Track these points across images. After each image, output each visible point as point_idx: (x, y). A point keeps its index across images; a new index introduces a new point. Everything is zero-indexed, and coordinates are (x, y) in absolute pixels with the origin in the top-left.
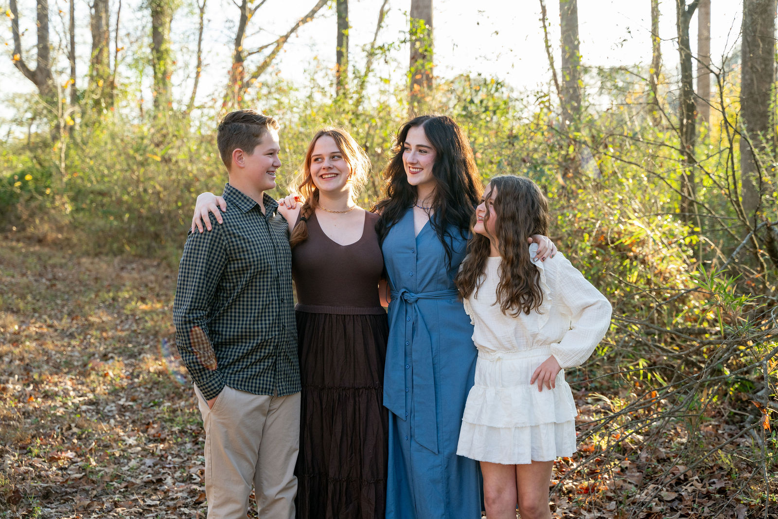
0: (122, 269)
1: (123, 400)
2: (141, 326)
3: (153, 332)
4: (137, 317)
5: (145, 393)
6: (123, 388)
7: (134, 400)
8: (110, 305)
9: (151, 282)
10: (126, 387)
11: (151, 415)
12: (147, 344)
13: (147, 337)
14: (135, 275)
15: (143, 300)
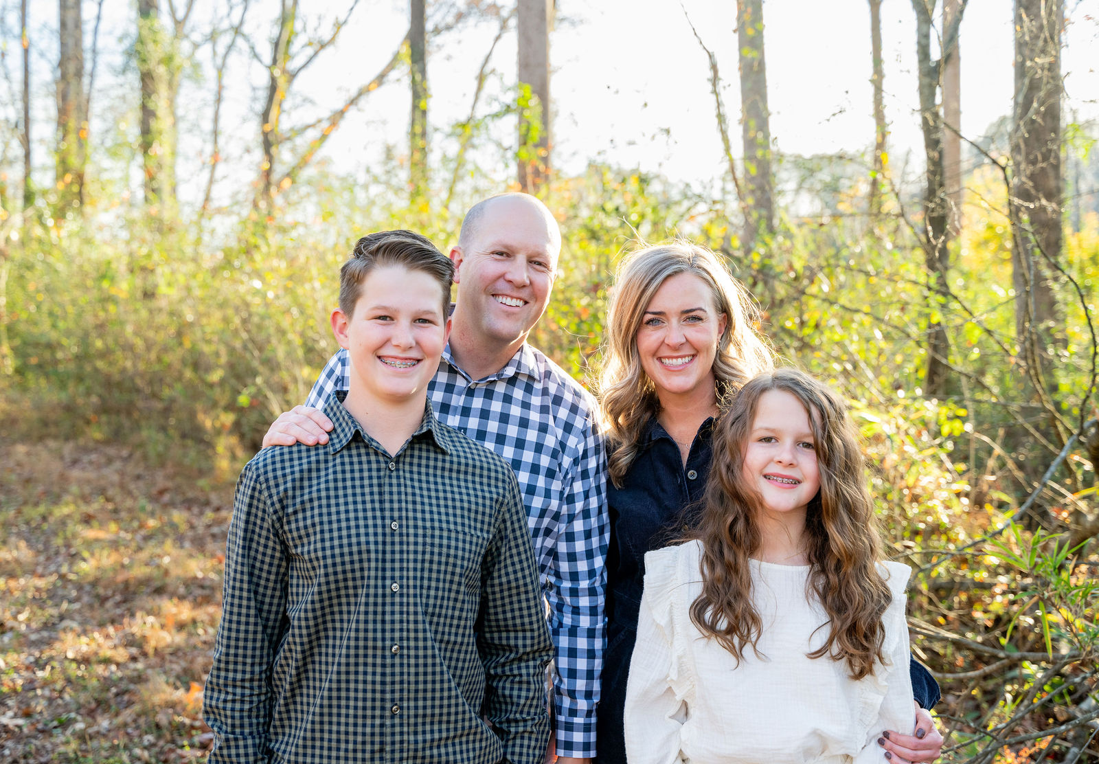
0: (75, 462)
1: (10, 713)
2: (75, 568)
3: (91, 579)
4: (73, 551)
5: (51, 700)
6: (15, 691)
7: (27, 715)
8: (38, 527)
9: (113, 485)
10: (19, 689)
11: (49, 746)
12: (77, 599)
13: (80, 588)
14: (91, 474)
15: (87, 520)
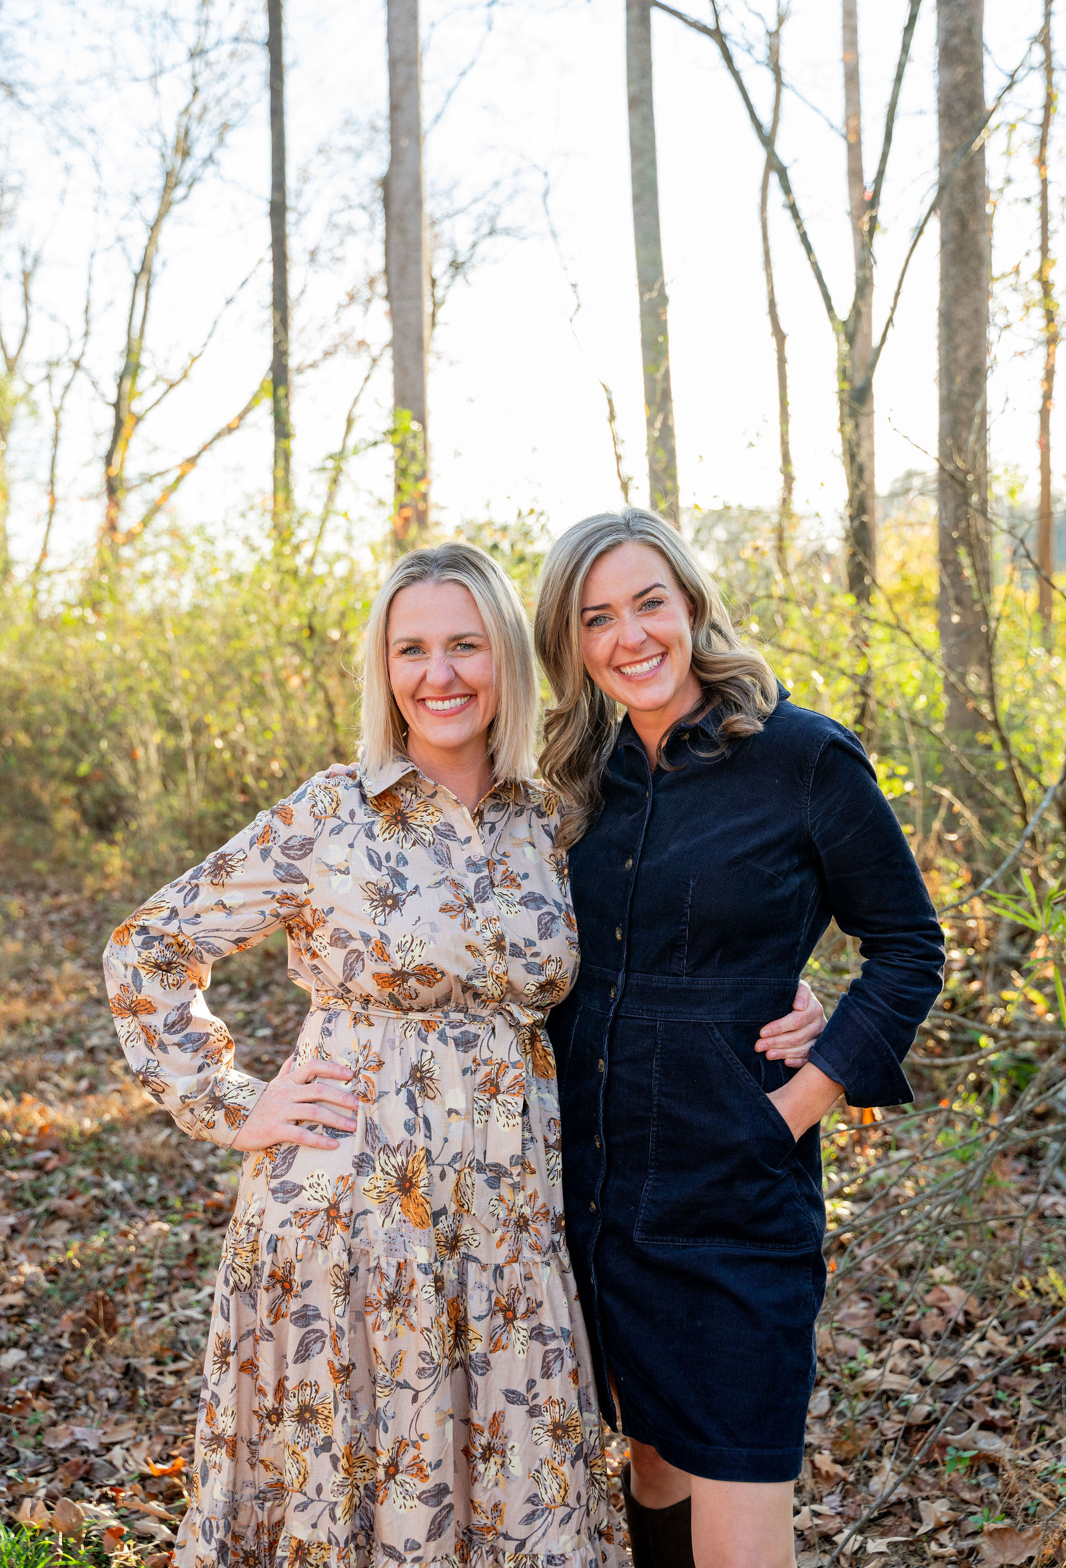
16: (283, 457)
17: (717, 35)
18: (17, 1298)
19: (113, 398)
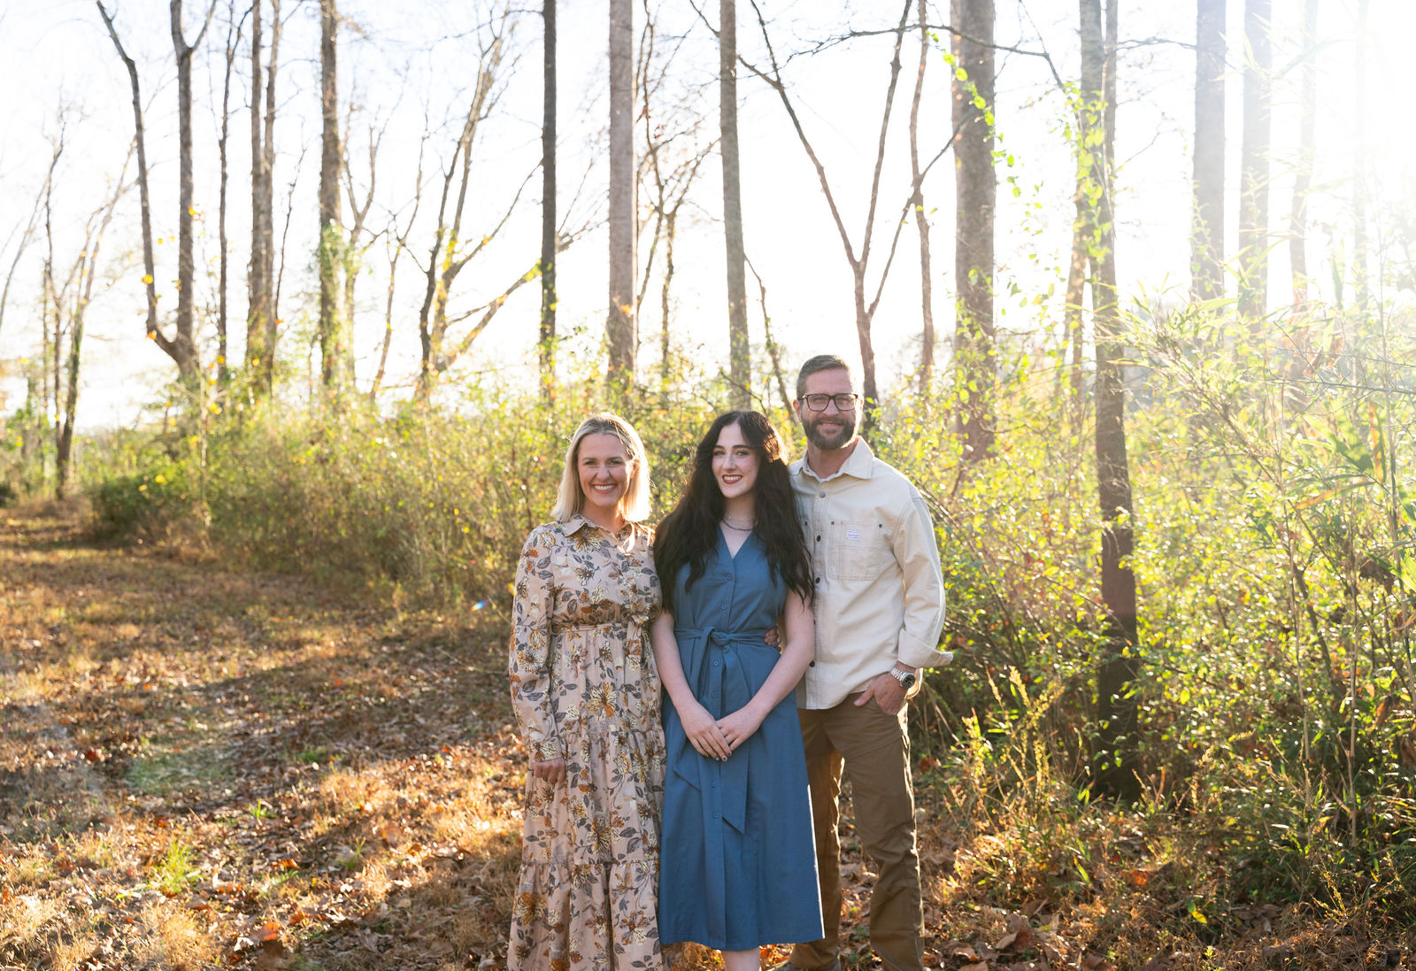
16: (549, 317)
17: (778, 85)
18: (321, 722)
19: (428, 269)
